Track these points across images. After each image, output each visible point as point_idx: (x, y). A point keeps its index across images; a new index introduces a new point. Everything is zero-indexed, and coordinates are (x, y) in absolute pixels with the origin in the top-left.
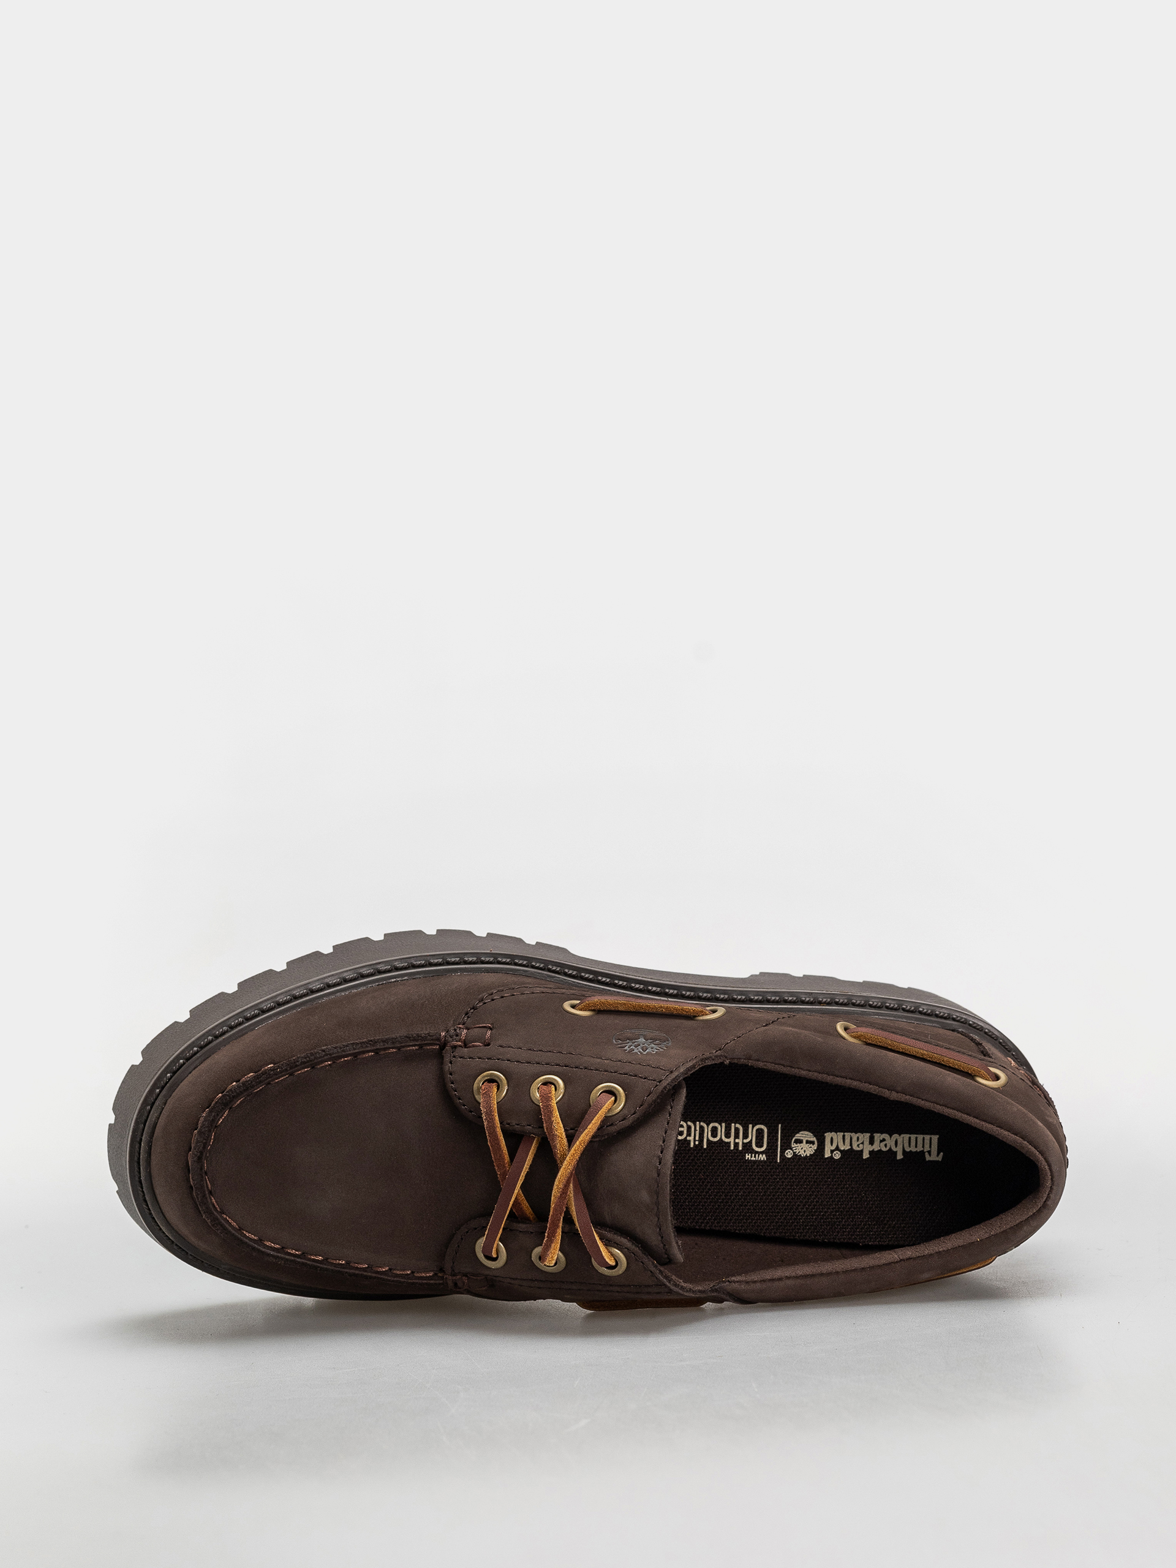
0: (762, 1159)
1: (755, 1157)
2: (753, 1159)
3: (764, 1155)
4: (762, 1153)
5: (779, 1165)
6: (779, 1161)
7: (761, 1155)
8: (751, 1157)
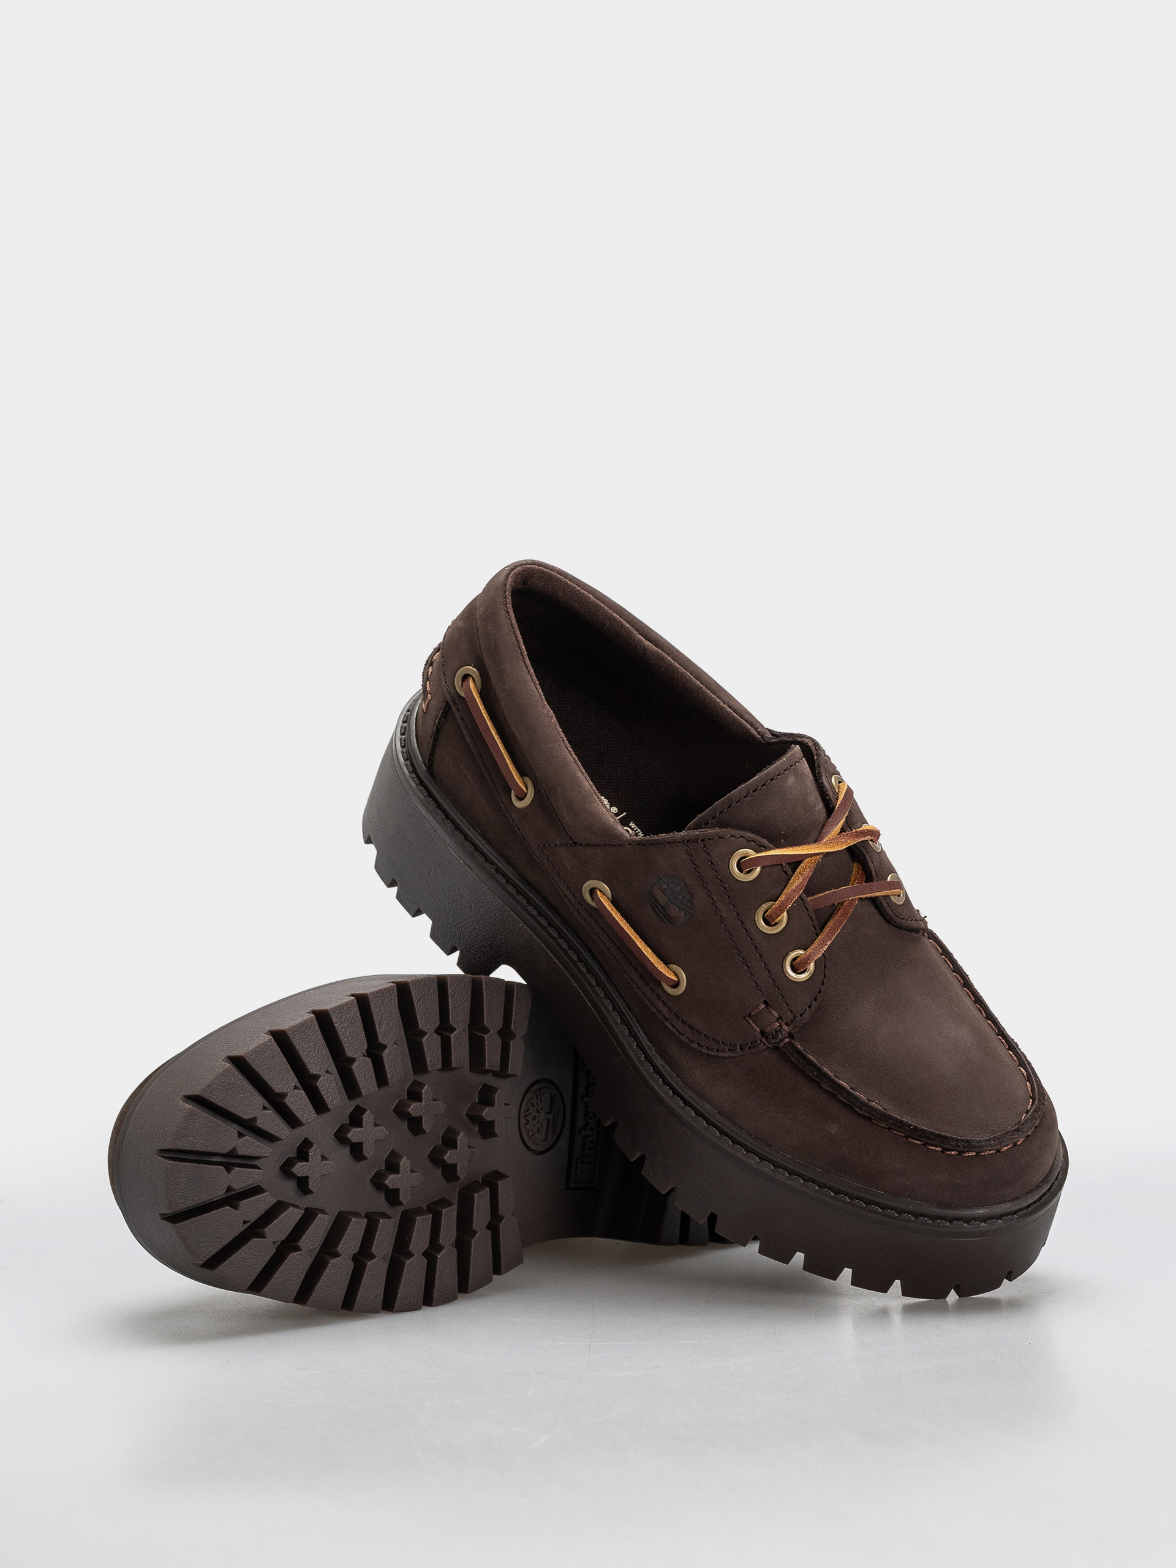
0: (634, 824)
1: (637, 830)
2: (639, 830)
3: (630, 825)
4: (630, 827)
5: (627, 812)
6: (625, 813)
7: (632, 827)
8: (639, 832)
